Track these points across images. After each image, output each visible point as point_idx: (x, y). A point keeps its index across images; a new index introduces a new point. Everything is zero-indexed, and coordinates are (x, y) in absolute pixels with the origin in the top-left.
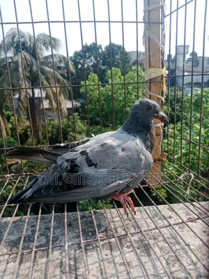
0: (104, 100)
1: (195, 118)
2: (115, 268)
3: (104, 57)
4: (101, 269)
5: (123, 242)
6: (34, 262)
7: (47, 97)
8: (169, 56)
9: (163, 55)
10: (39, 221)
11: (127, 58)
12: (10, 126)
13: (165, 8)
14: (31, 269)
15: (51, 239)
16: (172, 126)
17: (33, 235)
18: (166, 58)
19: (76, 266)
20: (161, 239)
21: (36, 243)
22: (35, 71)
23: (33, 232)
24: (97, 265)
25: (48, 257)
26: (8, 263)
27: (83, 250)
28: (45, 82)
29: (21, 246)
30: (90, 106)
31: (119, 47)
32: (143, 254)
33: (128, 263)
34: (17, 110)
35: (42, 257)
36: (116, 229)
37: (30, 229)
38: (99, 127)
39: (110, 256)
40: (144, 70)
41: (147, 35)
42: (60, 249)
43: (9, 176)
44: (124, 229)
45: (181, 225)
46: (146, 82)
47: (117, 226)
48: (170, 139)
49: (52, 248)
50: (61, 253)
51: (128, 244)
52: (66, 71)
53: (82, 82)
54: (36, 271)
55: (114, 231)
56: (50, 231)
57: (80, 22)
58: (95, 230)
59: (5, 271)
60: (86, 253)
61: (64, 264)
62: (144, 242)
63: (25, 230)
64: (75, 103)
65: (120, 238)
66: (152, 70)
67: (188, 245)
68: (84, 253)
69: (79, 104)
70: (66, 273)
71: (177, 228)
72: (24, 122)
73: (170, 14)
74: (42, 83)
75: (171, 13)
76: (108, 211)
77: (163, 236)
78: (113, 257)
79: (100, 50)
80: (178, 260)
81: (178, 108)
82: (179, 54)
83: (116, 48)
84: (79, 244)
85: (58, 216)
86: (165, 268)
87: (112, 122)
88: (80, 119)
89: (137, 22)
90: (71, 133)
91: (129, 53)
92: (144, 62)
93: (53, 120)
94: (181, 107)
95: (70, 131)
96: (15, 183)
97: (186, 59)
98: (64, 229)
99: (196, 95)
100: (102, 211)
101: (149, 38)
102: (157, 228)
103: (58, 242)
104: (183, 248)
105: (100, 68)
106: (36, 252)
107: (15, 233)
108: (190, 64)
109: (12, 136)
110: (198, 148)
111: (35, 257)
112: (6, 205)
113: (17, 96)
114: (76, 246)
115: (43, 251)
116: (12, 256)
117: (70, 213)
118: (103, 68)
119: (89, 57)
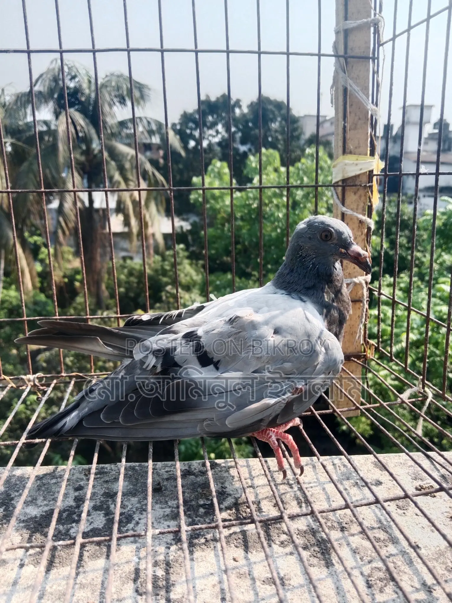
0: (242, 219)
1: (441, 264)
2: (254, 589)
3: (246, 126)
4: (222, 590)
5: (273, 532)
6: (78, 567)
7: (120, 209)
8: (388, 128)
9: (374, 127)
10: (92, 477)
11: (295, 129)
12: (39, 268)
13: (381, 24)
14: (72, 582)
15: (117, 518)
16: (388, 279)
17: (78, 507)
18: (380, 132)
19: (167, 580)
20: (355, 529)
21: (83, 526)
22: (96, 152)
23: (80, 501)
24: (215, 579)
25: (108, 557)
26: (22, 566)
27: (185, 546)
28: (117, 177)
29: (51, 531)
30: (210, 231)
31: (279, 105)
32: (315, 561)
33: (281, 579)
34: (55, 234)
35: (95, 556)
36: (258, 503)
37: (73, 494)
38: (229, 276)
39: (242, 562)
40: (331, 156)
41: (341, 82)
42: (135, 542)
43: (31, 377)
44: (276, 505)
45: (400, 503)
46: (335, 186)
47: (260, 497)
48: (384, 308)
49: (119, 539)
50: (138, 549)
51: (284, 537)
52: (161, 153)
53: (195, 180)
54: (83, 586)
55: (253, 507)
56: (114, 502)
57: (197, 52)
58: (212, 504)
59: (15, 583)
60: (191, 553)
61: (142, 574)
62: (318, 535)
63: (60, 497)
64: (179, 223)
65: (267, 524)
66: (349, 159)
67: (416, 548)
68: (187, 552)
69: (186, 226)
70: (145, 593)
71: (391, 507)
72: (69, 261)
73: (393, 39)
74: (111, 178)
75: (395, 37)
76: (241, 462)
77: (361, 524)
78: (249, 565)
79: (237, 111)
80: (393, 579)
81: (404, 241)
82: (409, 123)
83: (270, 107)
84: (177, 534)
85: (133, 468)
86: (364, 595)
87: (257, 267)
88: (188, 258)
89: (319, 55)
90: (169, 288)
91: (299, 117)
92: (332, 139)
93: (131, 258)
94: (410, 240)
95: (167, 284)
96: (44, 393)
97: (425, 135)
98: (146, 498)
99: (443, 214)
100: (230, 462)
101: (345, 90)
102: (347, 506)
103: (131, 526)
104: (403, 553)
105: (236, 150)
106: (83, 546)
107: (39, 502)
108: (433, 146)
109: (42, 290)
110: (444, 330)
111: (81, 556)
112: (23, 440)
113: (55, 204)
114: (171, 536)
115: (99, 544)
116: (31, 551)
117: (159, 464)
118: (243, 148)
119: (213, 125)
